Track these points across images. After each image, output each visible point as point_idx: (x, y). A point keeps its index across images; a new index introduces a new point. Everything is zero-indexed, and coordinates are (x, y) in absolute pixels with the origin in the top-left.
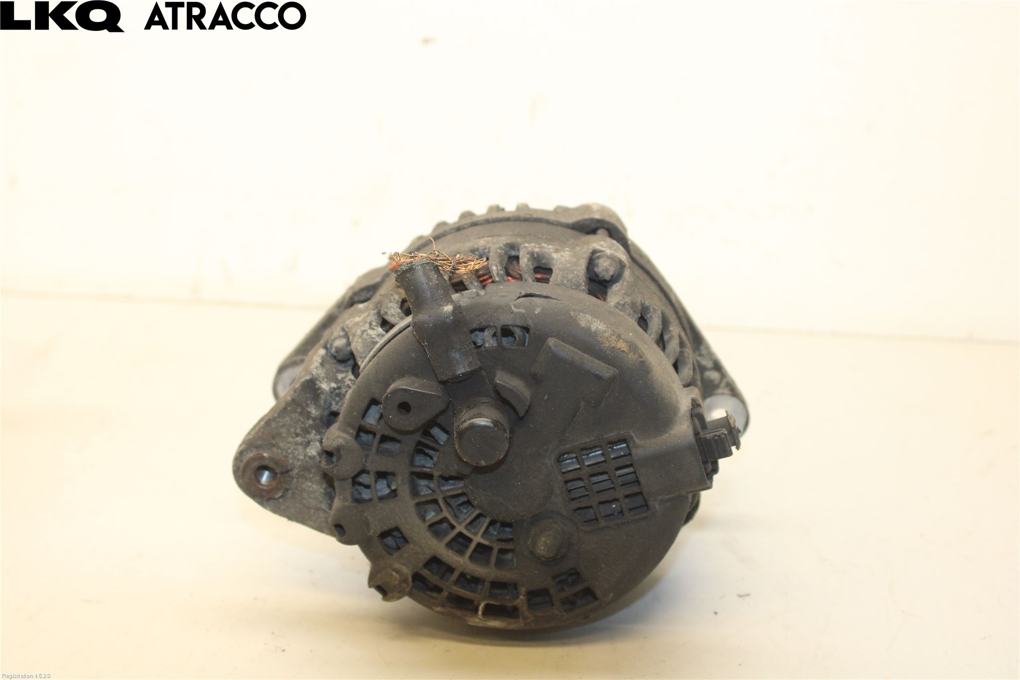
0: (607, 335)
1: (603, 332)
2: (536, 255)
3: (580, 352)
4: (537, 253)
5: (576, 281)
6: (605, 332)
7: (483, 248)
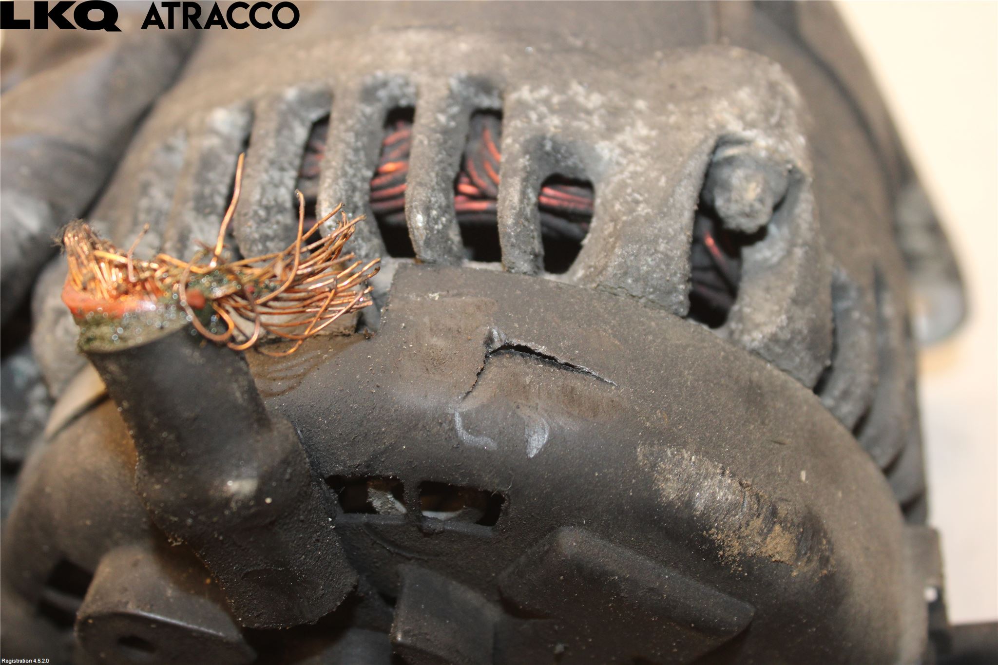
0: (737, 518)
1: (728, 512)
2: (548, 147)
3: (650, 564)
4: (553, 140)
5: (661, 278)
6: (734, 507)
7: (400, 81)
